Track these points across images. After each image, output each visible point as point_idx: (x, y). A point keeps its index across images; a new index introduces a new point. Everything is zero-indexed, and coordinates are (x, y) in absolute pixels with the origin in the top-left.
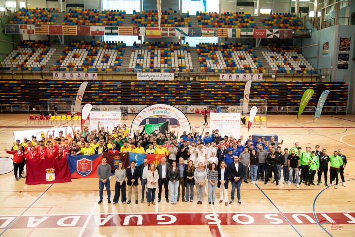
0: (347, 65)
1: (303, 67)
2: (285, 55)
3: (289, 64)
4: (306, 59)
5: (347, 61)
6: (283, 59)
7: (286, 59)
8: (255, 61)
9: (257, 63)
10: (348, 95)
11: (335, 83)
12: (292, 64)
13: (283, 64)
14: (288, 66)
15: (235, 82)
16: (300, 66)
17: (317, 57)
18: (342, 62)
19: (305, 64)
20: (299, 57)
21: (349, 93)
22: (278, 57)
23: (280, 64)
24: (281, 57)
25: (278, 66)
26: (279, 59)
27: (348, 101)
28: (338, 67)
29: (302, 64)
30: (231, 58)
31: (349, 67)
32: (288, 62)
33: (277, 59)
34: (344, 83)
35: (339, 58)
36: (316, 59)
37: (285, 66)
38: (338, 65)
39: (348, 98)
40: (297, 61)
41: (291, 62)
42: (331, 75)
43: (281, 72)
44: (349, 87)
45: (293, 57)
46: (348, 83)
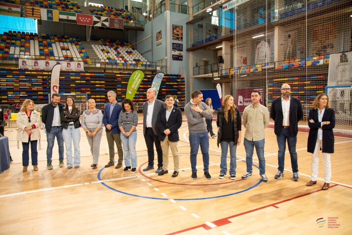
0: (182, 57)
1: (138, 61)
2: (118, 49)
3: (123, 58)
4: (141, 55)
5: (182, 52)
6: (116, 53)
7: (119, 53)
8: (80, 52)
9: (82, 55)
10: (186, 89)
11: (171, 75)
12: (126, 57)
13: (115, 57)
14: (121, 59)
15: (43, 71)
16: (134, 60)
17: (152, 50)
18: (177, 53)
19: (140, 58)
20: (134, 52)
21: (186, 86)
22: (110, 51)
23: (111, 57)
24: (114, 51)
25: (109, 59)
26: (111, 53)
27: (186, 95)
28: (173, 58)
29: (137, 58)
30: (50, 48)
31: (184, 58)
32: (120, 55)
33: (108, 52)
34: (180, 76)
35: (173, 48)
36: (151, 52)
37: (117, 59)
38: (173, 55)
39: (186, 92)
40: (131, 56)
41: (124, 55)
42: (166, 67)
43: (112, 64)
44: (185, 80)
45: (127, 52)
46: (184, 75)
